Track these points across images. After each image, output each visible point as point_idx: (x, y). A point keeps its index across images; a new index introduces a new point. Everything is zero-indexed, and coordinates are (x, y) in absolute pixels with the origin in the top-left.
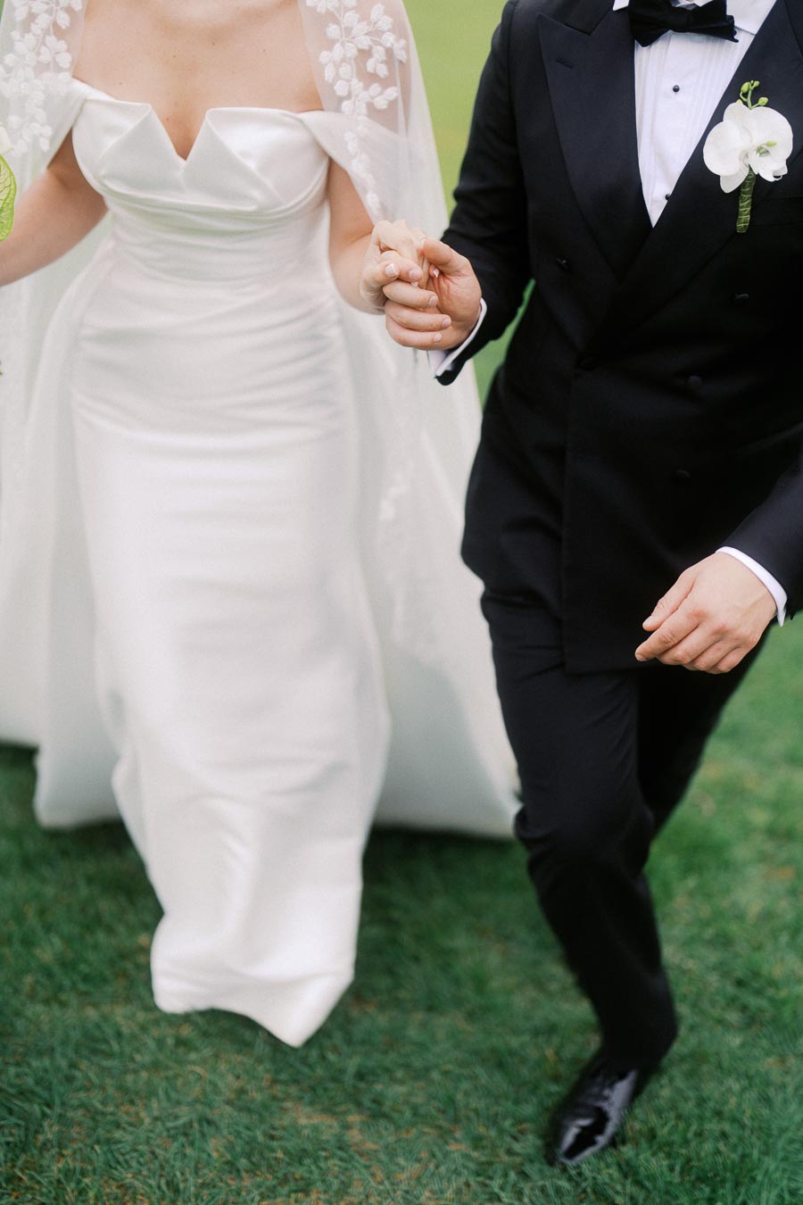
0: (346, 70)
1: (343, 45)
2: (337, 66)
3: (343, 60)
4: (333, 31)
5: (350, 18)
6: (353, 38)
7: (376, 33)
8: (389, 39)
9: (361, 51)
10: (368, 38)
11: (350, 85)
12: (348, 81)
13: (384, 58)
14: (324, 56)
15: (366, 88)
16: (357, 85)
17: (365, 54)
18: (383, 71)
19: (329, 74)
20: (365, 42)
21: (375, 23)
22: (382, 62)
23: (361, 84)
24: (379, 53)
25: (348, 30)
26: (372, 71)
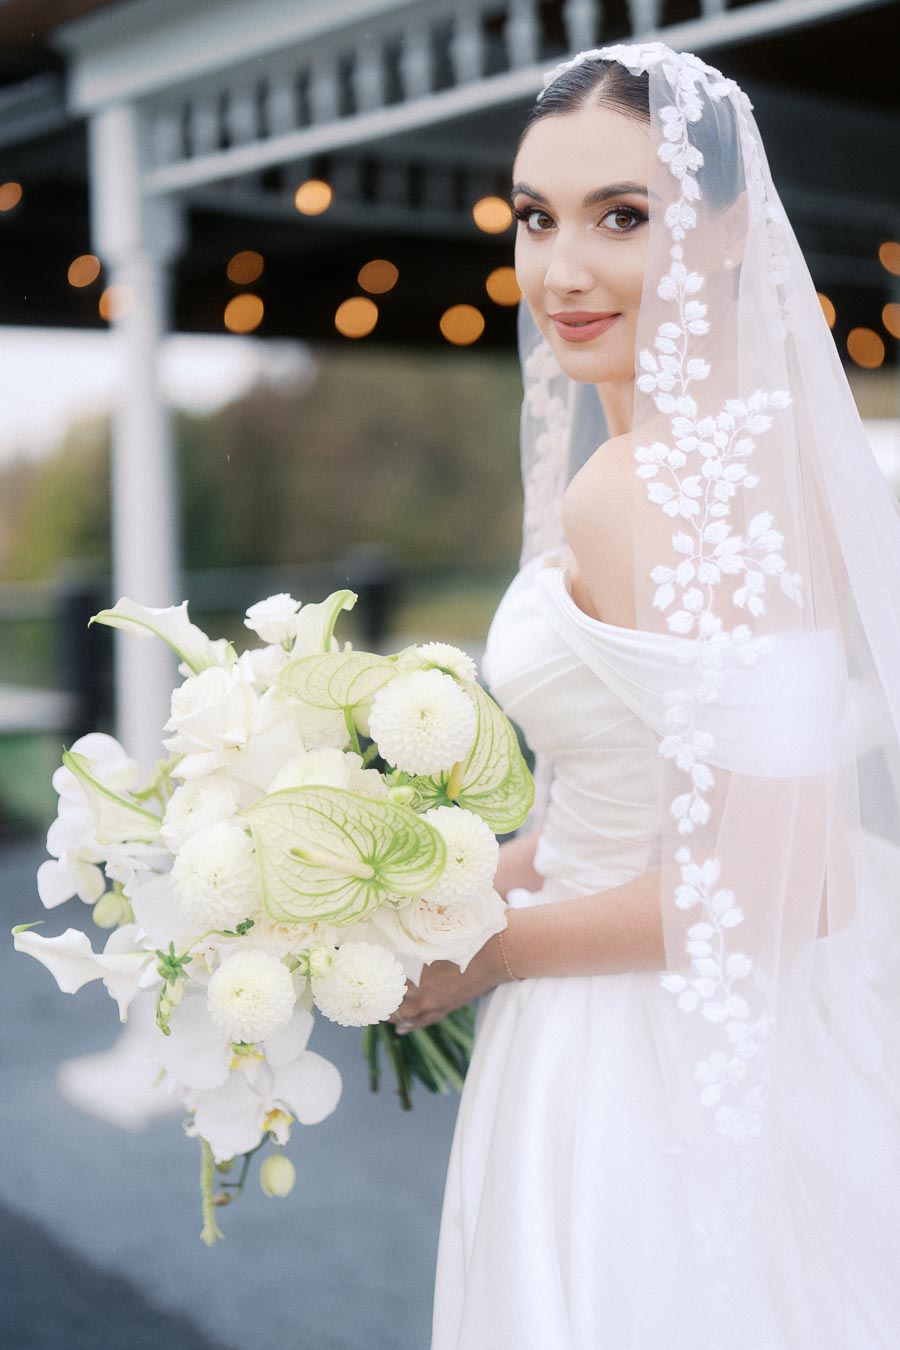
0: (694, 598)
1: (696, 562)
2: (680, 591)
3: (694, 583)
4: (682, 542)
5: (718, 532)
6: (716, 558)
7: (754, 555)
8: (775, 564)
9: (725, 576)
10: (741, 558)
11: (697, 620)
12: (694, 614)
13: (763, 590)
14: (659, 573)
15: (728, 627)
16: (710, 622)
17: (732, 582)
18: (757, 607)
19: (663, 598)
20: (734, 565)
21: (755, 539)
22: (759, 595)
23: (718, 623)
24: (755, 581)
25: (709, 547)
26: (741, 605)
